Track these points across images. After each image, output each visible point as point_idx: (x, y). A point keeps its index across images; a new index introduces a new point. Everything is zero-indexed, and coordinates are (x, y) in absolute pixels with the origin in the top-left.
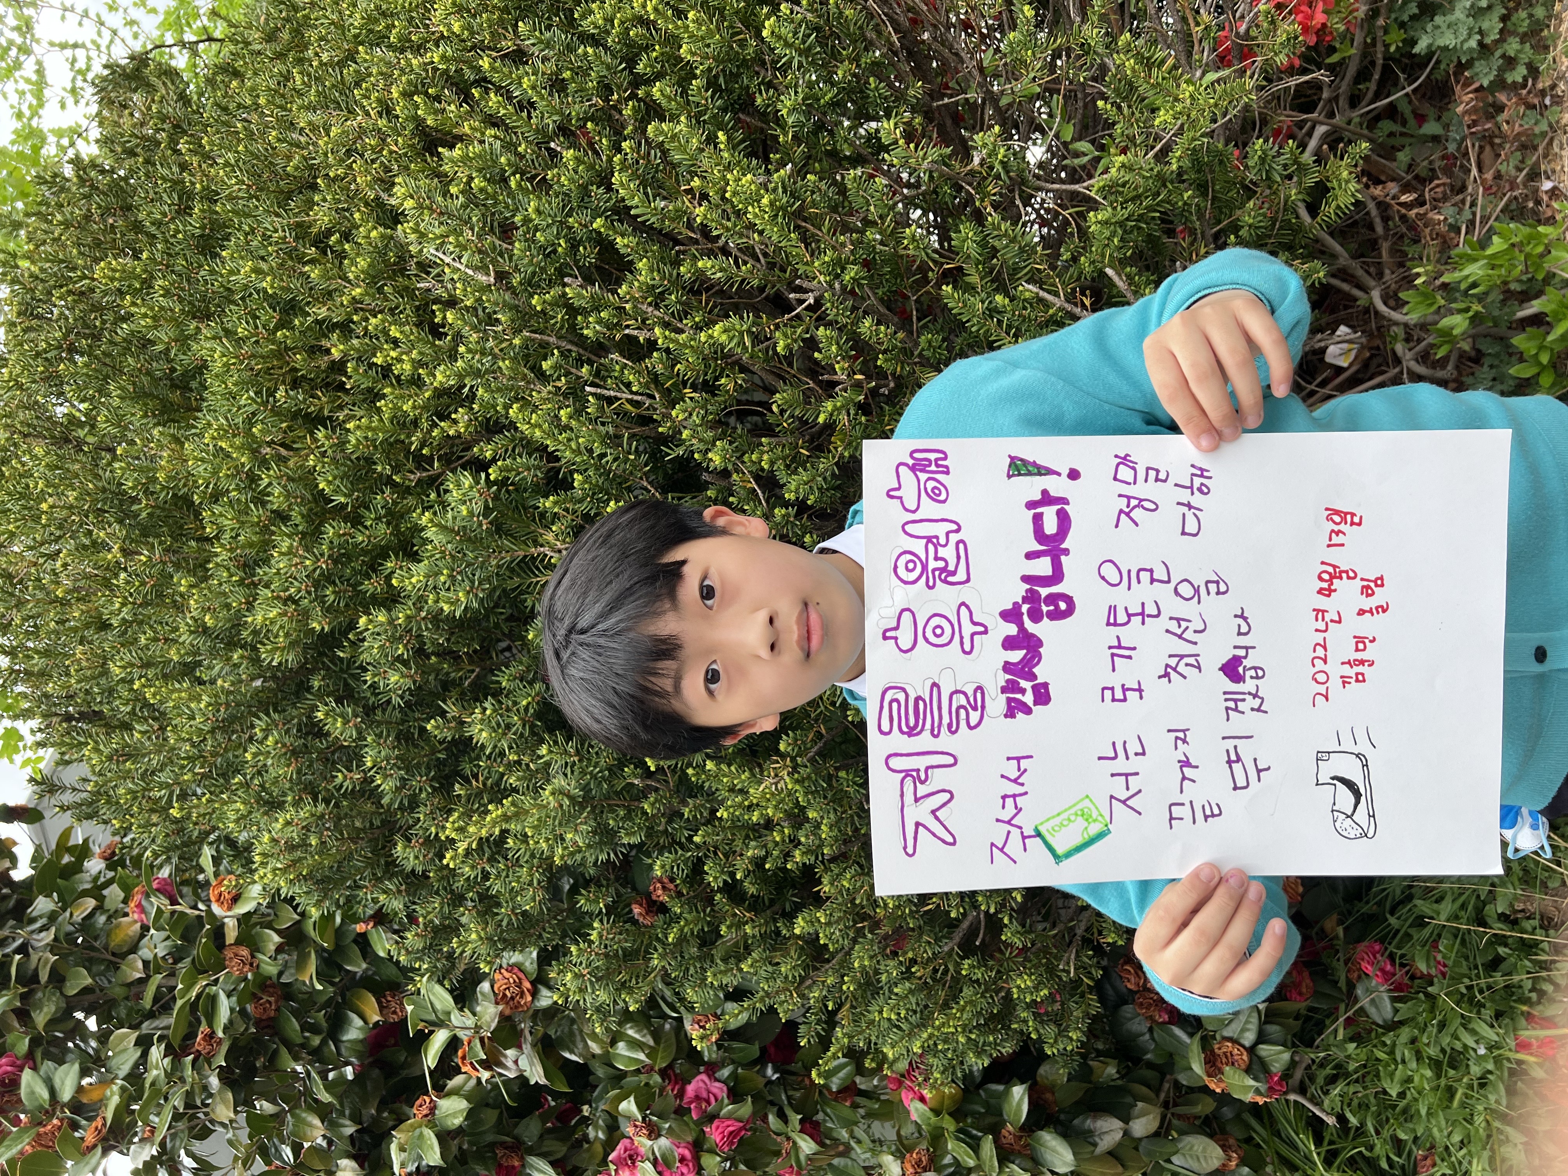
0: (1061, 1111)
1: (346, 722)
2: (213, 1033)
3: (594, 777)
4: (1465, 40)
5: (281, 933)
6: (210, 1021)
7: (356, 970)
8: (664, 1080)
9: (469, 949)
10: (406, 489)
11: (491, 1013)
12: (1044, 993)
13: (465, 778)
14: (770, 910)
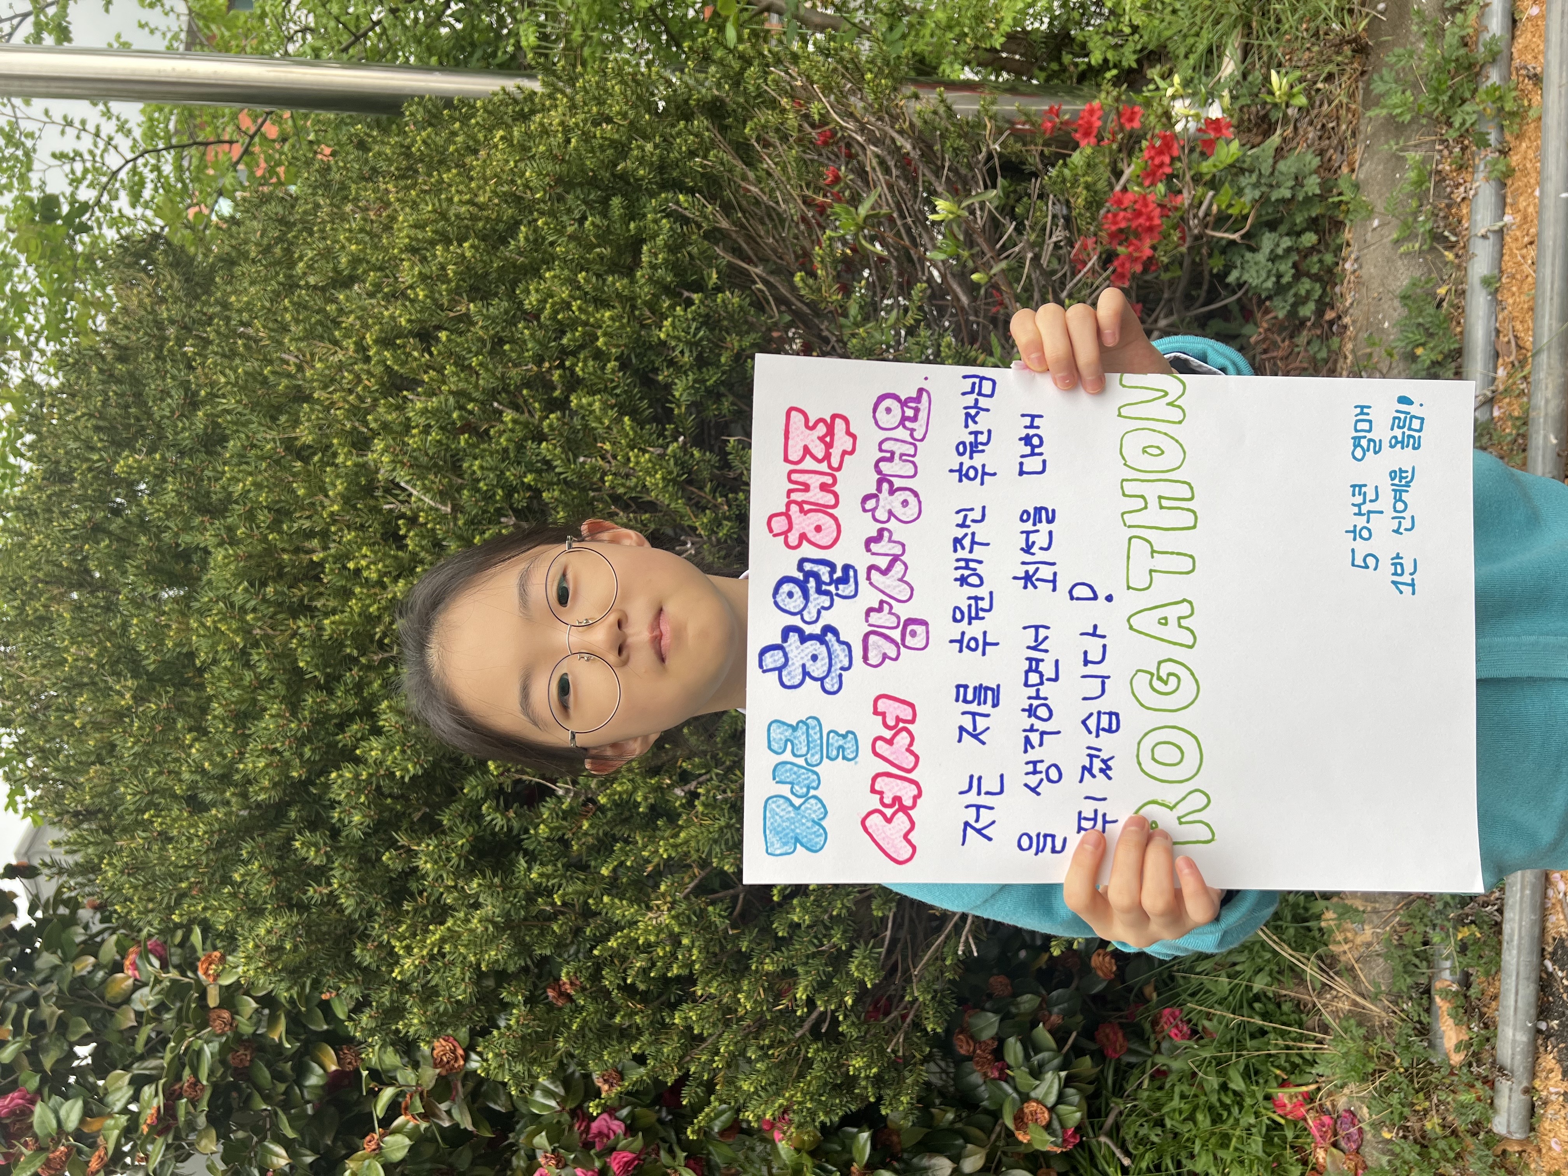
0: (904, 1150)
1: (317, 852)
2: (198, 1081)
3: (514, 905)
4: (1265, 281)
5: (257, 1000)
6: (195, 1072)
7: (319, 1029)
8: (572, 1118)
9: (412, 1030)
10: (369, 667)
11: (429, 1075)
12: (875, 1070)
13: (412, 895)
14: (656, 1003)
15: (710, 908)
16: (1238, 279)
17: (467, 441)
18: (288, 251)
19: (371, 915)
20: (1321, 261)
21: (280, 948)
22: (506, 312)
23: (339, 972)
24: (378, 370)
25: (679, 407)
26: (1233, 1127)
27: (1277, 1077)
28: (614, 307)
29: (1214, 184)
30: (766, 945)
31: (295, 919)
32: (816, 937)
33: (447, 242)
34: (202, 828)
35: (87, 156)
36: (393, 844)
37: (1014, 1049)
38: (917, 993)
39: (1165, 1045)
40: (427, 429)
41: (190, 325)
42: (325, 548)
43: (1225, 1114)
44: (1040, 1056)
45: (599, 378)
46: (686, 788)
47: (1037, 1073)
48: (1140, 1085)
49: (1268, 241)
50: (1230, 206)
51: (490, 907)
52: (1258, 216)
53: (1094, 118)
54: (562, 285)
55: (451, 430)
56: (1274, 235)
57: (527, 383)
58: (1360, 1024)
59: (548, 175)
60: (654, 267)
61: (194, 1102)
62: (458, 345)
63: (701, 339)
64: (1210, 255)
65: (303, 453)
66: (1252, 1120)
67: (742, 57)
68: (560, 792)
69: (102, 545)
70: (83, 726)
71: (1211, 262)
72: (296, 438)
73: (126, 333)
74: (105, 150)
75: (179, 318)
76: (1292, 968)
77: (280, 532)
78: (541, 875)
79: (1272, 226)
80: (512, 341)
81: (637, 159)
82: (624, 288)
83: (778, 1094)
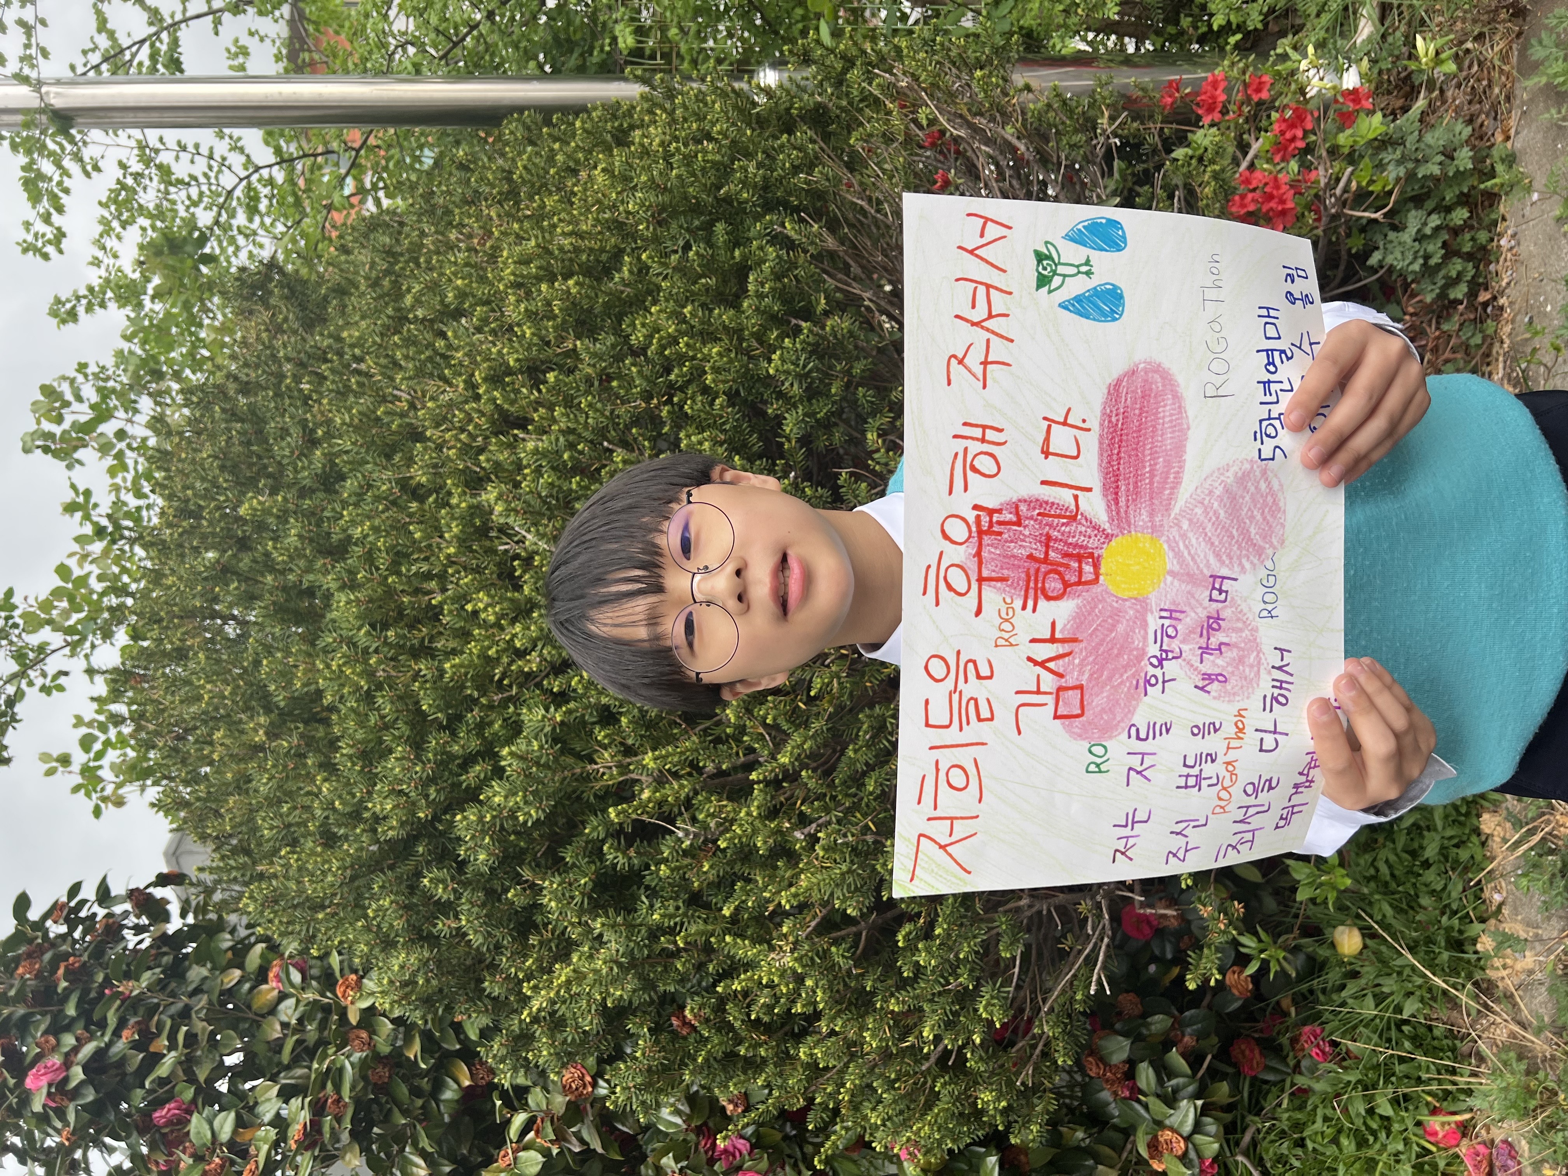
0: (1033, 1170)
1: (445, 889)
2: (340, 1098)
3: (637, 944)
4: (1411, 263)
5: (393, 1021)
6: (338, 1088)
7: (452, 1048)
8: (698, 1135)
9: (541, 1061)
10: (491, 707)
11: (560, 1102)
12: (1004, 1104)
13: (536, 927)
14: (780, 1034)
15: (833, 949)
16: (1380, 261)
17: (578, 484)
18: (396, 285)
19: (498, 947)
20: (1473, 239)
21: (412, 982)
22: (613, 346)
23: (470, 1000)
24: (489, 408)
25: (789, 441)
26: (1380, 1152)
27: (1428, 1104)
28: (720, 339)
29: (1352, 158)
30: (890, 982)
31: (426, 954)
32: (943, 977)
33: (552, 279)
34: (335, 864)
35: (202, 180)
36: (517, 879)
37: (1146, 1076)
38: (1046, 1028)
39: (1305, 1063)
40: (538, 472)
41: (305, 360)
42: (444, 590)
43: (1371, 1139)
44: (1174, 1082)
45: (708, 413)
46: (806, 831)
47: (1171, 1101)
48: (1279, 1105)
49: (1414, 220)
50: (1371, 182)
51: (614, 945)
52: (1402, 192)
53: (1219, 92)
54: (668, 319)
55: (562, 471)
56: (1420, 212)
57: (636, 421)
58: (1520, 1058)
59: (650, 206)
60: (760, 296)
61: (338, 1119)
62: (566, 384)
63: (810, 371)
64: (1348, 235)
65: (417, 493)
66: (1401, 1147)
67: (844, 57)
68: (680, 834)
69: (232, 587)
70: (221, 759)
71: (1350, 242)
72: (411, 478)
73: (246, 370)
74: (220, 171)
75: (295, 355)
76: (1445, 992)
77: (399, 574)
78: (663, 916)
79: (1418, 201)
80: (620, 377)
81: (741, 181)
82: (731, 320)
83: (906, 1124)
